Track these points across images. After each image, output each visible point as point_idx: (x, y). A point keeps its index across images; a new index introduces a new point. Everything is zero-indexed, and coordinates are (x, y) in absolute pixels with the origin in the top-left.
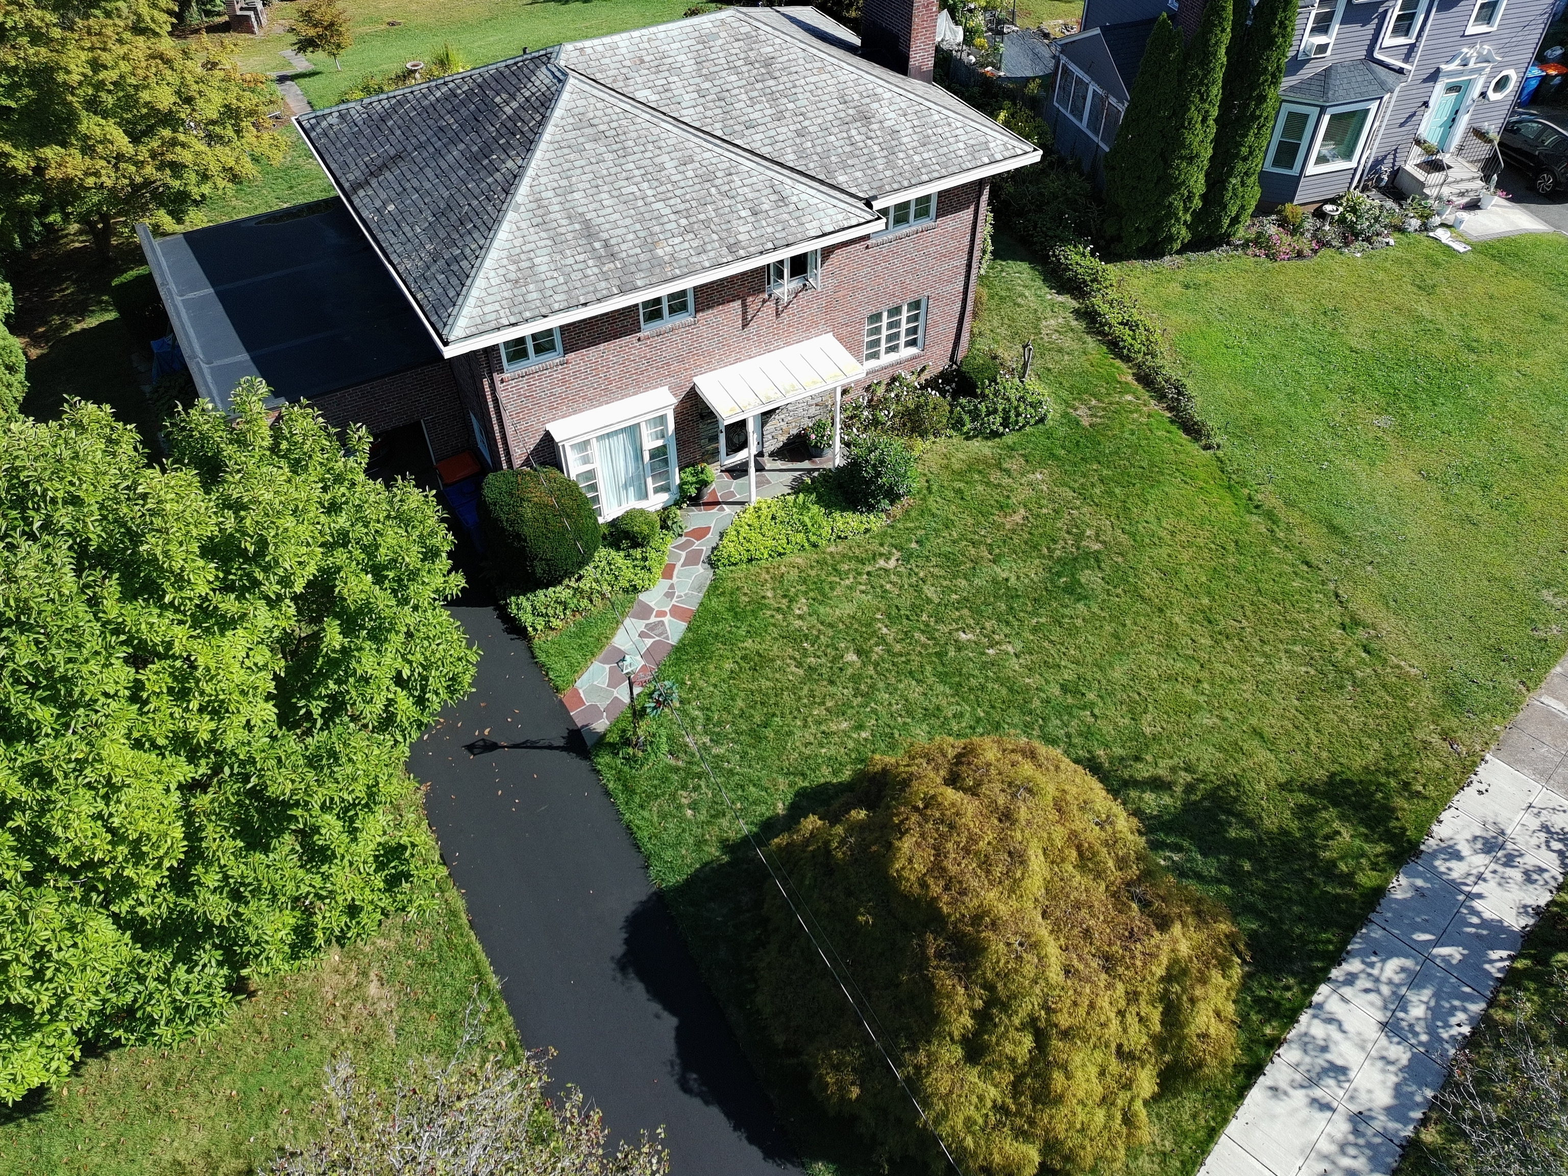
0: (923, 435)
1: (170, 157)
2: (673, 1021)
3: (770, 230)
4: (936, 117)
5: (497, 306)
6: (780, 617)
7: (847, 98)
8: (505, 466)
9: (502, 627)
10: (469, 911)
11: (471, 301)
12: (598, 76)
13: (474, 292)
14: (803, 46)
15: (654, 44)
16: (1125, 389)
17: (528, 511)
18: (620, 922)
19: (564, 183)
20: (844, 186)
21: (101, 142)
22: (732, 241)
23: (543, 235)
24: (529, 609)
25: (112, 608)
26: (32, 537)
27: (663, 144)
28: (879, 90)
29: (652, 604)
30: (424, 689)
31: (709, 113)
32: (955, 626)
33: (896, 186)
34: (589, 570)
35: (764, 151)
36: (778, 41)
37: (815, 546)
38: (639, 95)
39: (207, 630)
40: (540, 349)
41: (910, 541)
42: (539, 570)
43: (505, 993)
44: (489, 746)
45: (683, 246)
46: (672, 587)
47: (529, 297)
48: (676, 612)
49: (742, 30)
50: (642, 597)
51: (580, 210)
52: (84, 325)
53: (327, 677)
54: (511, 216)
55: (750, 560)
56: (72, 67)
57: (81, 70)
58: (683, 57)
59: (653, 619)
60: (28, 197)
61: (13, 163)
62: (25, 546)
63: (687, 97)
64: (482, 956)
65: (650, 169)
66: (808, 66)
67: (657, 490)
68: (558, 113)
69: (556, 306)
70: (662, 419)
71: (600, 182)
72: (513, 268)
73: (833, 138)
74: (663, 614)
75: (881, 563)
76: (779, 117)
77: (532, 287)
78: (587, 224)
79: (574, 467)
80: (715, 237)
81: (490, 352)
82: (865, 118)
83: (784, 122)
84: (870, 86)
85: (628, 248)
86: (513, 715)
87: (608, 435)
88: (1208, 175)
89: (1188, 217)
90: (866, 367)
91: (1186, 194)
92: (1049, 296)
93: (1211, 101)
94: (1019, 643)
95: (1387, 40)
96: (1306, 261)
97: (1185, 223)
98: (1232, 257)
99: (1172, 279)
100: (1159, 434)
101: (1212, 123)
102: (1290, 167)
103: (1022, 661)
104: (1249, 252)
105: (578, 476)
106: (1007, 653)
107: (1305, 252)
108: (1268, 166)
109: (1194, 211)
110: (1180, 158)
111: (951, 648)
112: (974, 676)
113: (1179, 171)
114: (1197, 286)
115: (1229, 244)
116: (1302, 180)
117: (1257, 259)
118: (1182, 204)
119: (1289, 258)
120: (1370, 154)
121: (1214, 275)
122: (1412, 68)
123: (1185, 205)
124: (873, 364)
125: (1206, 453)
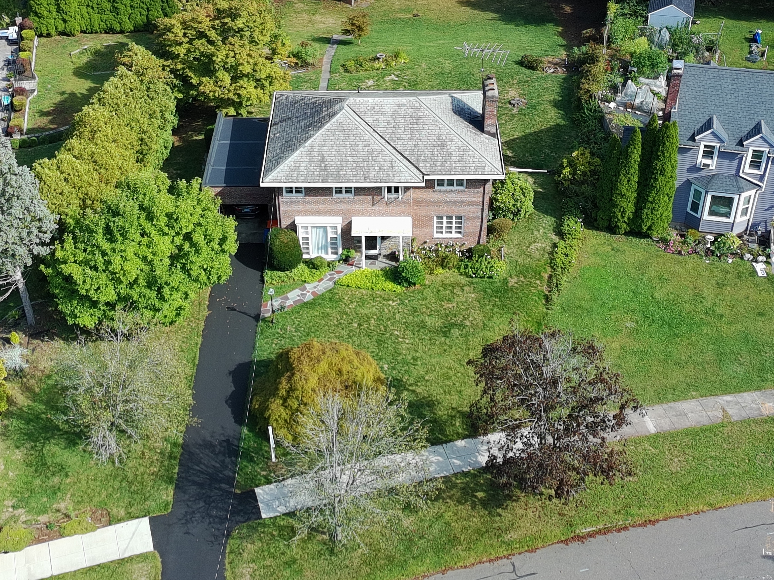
0: (443, 267)
1: (238, 92)
2: (233, 389)
3: (382, 176)
4: (471, 153)
5: (282, 175)
6: (344, 306)
7: (441, 138)
8: (279, 226)
9: (260, 278)
10: (201, 345)
11: (276, 172)
12: (356, 110)
13: (278, 170)
14: (435, 116)
15: (381, 103)
16: (541, 278)
17: (277, 242)
18: (237, 363)
19: (324, 143)
20: (420, 168)
21: (221, 81)
22: (367, 176)
23: (308, 158)
24: (269, 275)
25: (142, 220)
26: (133, 199)
27: (362, 138)
28: (454, 138)
29: (308, 288)
30: (210, 274)
31: (388, 131)
32: (396, 328)
33: (439, 173)
34: (295, 271)
35: (399, 149)
36: (427, 112)
37: (372, 289)
38: (367, 120)
39: (160, 234)
40: (297, 192)
41: (406, 299)
42: (275, 263)
43: (197, 365)
44: (233, 309)
45: (349, 173)
46: (318, 285)
47: (293, 175)
48: (314, 293)
49: (416, 105)
50: (306, 285)
51: (323, 153)
52: (197, 138)
53: (184, 257)
54: (301, 149)
55: (348, 286)
56: (219, 56)
57: (222, 57)
58: (389, 110)
59: (305, 292)
60: (193, 92)
61: (192, 80)
62: (131, 200)
63: (383, 124)
64: (198, 356)
65: (353, 146)
66: (433, 123)
67: (332, 253)
68: (334, 120)
69: (300, 180)
70: (336, 228)
71: (335, 145)
72: (293, 165)
73: (427, 150)
74: (308, 292)
75: (391, 302)
76: (411, 138)
77: (296, 173)
78: (323, 158)
79: (301, 233)
80: (362, 173)
81: (280, 188)
82: (443, 146)
83: (412, 141)
84: (452, 136)
85: (332, 169)
86: (245, 303)
87: (317, 227)
88: (636, 205)
89: (626, 220)
90: (436, 235)
91: (622, 210)
92: (550, 235)
93: (632, 174)
94: (412, 340)
95: (747, 170)
96: (680, 257)
97: (625, 222)
98: (649, 244)
99: (611, 245)
100: (534, 298)
101: (633, 183)
102: (697, 213)
103: (407, 346)
104: (658, 245)
105: (303, 238)
106: (405, 342)
107: (683, 253)
108: (689, 210)
109: (629, 218)
110: (616, 194)
111: (389, 334)
112: (388, 344)
113: (617, 199)
114: (618, 251)
115: (651, 238)
116: (702, 220)
117: (659, 249)
118: (620, 214)
119: (673, 253)
120: (749, 220)
121: (631, 249)
122: (763, 185)
123: (622, 214)
124: (439, 235)
125: (545, 310)
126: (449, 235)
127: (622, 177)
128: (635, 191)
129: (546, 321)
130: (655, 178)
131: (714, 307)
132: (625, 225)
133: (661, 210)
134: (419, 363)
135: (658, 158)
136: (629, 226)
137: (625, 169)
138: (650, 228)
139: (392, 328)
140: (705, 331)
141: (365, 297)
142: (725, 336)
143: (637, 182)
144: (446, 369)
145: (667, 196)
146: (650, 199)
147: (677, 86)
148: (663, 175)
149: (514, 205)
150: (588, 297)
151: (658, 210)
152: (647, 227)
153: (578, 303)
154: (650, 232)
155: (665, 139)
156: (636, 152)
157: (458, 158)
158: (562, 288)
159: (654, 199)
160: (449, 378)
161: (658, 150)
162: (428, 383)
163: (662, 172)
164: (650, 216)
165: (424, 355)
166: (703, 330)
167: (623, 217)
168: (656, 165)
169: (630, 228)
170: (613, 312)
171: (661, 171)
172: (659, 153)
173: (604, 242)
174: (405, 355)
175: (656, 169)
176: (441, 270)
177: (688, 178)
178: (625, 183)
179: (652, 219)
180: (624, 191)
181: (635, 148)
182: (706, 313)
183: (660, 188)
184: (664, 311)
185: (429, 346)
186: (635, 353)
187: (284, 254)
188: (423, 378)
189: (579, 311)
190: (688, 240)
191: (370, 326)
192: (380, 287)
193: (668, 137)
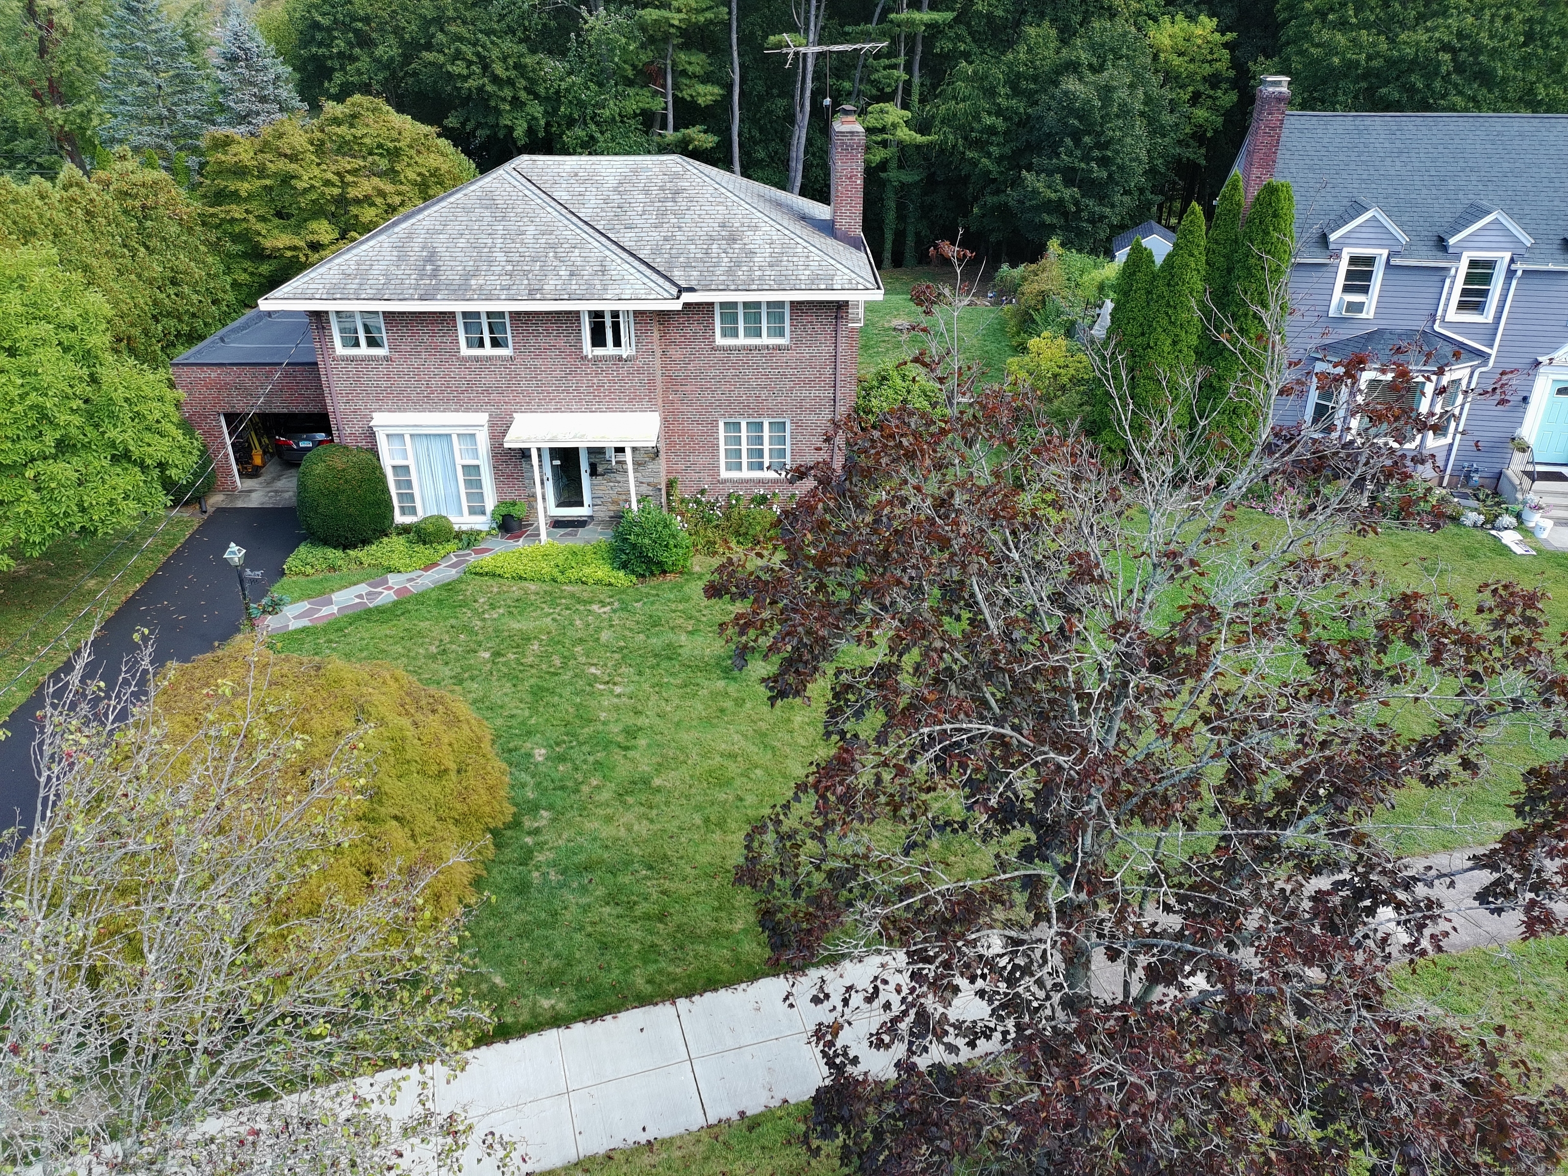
4: (799, 251)
5: (321, 286)
6: (469, 615)
7: (728, 224)
8: (336, 440)
11: (306, 279)
13: (312, 275)
19: (440, 227)
20: (675, 279)
23: (395, 254)
28: (761, 224)
29: (390, 581)
31: (603, 214)
33: (724, 286)
34: (374, 548)
35: (626, 245)
38: (556, 195)
40: (371, 343)
41: (637, 601)
46: (419, 576)
48: (403, 592)
50: (389, 575)
51: (436, 245)
58: (612, 178)
59: (379, 590)
63: (593, 201)
65: (512, 232)
67: (471, 509)
70: (474, 438)
71: (467, 232)
72: (353, 267)
73: (693, 246)
74: (389, 589)
75: (595, 607)
76: (657, 226)
77: (357, 281)
78: (433, 254)
79: (388, 456)
81: (324, 330)
82: (733, 238)
83: (659, 230)
84: (755, 220)
87: (425, 436)
90: (724, 474)
94: (632, 688)
95: (1452, 315)
103: (616, 700)
105: (394, 467)
106: (611, 692)
111: (570, 673)
112: (561, 696)
120: (1451, 445)
122: (1493, 352)
124: (735, 475)
126: (756, 474)
134: (642, 742)
139: (583, 660)
141: (533, 597)
144: (718, 759)
156: (1193, 265)
157: (768, 260)
160: (724, 782)
162: (659, 798)
165: (657, 721)
174: (604, 723)
185: (677, 701)
187: (334, 495)
188: (646, 782)
191: (524, 656)
192: (573, 574)
193: (1275, 215)
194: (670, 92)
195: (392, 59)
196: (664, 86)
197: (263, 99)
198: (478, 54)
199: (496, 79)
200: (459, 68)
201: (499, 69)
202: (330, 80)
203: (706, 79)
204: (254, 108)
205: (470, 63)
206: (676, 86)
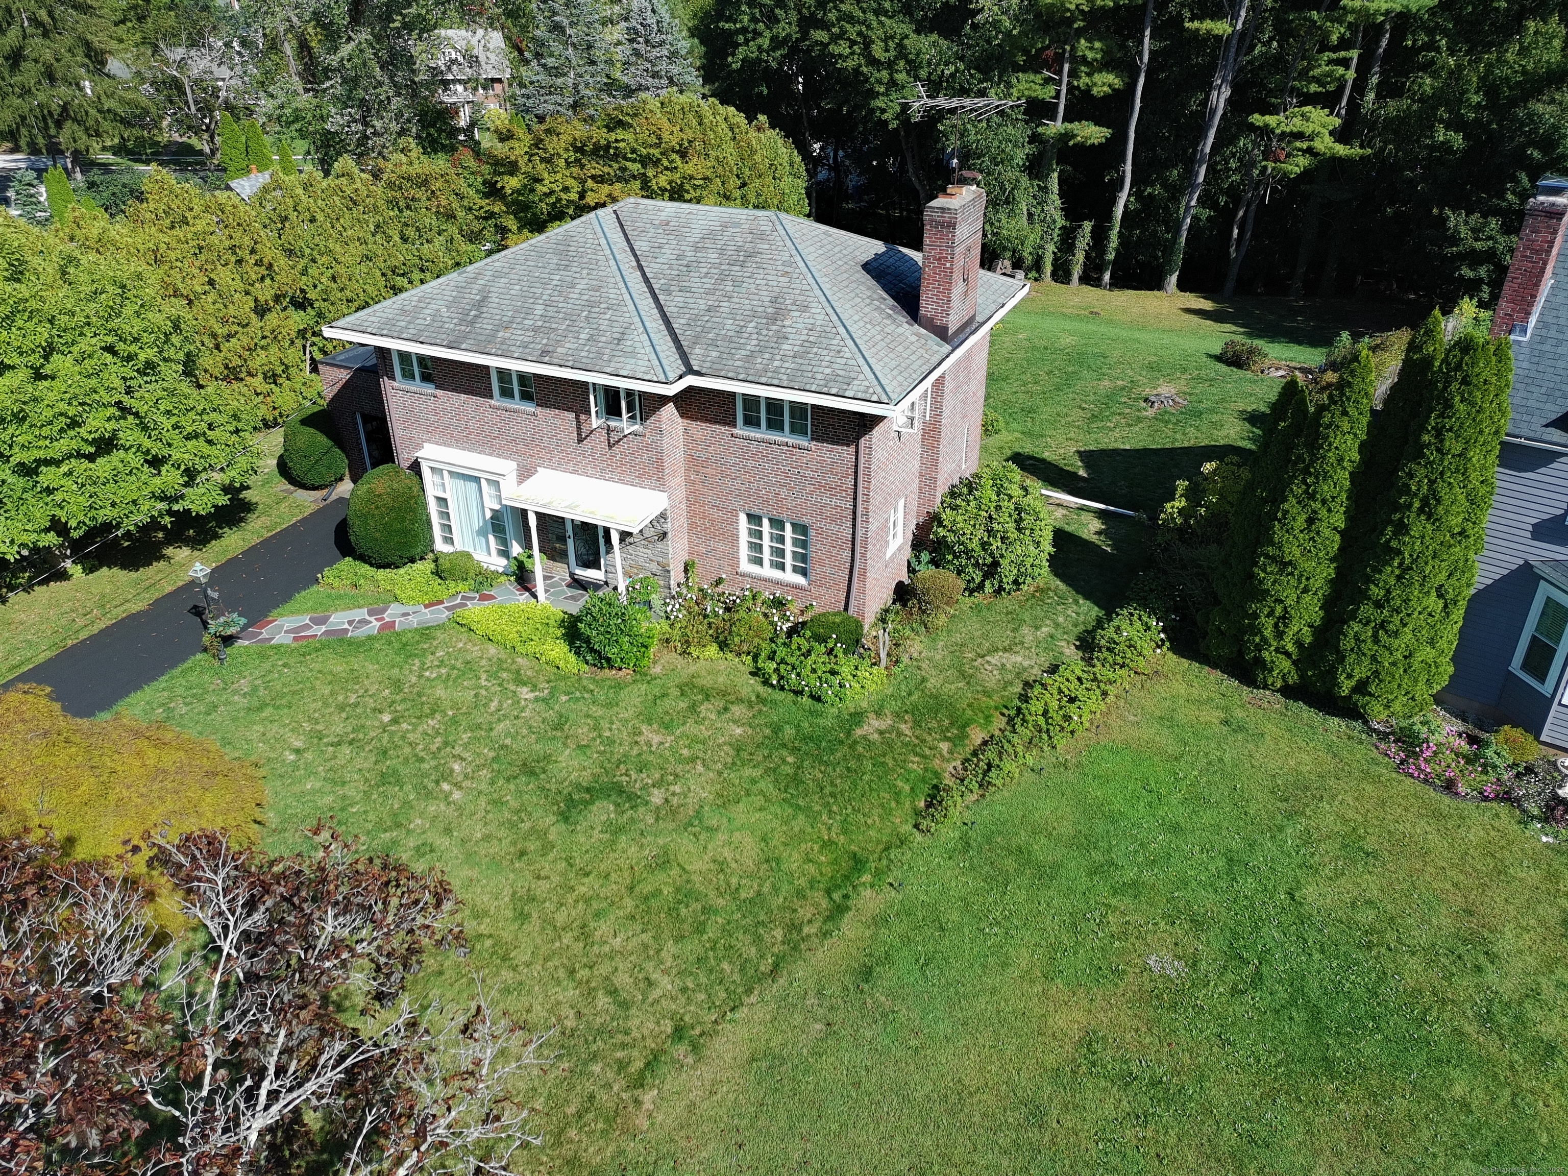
3: (584, 354)
4: (835, 342)
5: (377, 320)
7: (780, 300)
12: (626, 223)
13: (377, 307)
14: (794, 253)
15: (689, 216)
16: (959, 739)
19: (507, 271)
20: (692, 357)
29: (389, 612)
31: (668, 272)
32: (466, 755)
34: (401, 572)
35: (669, 310)
38: (638, 244)
40: (425, 377)
41: (569, 694)
45: (518, 337)
46: (417, 612)
47: (399, 323)
48: (387, 625)
49: (763, 228)
50: (394, 605)
51: (492, 289)
58: (698, 231)
59: (372, 618)
63: (667, 256)
65: (565, 284)
67: (498, 552)
70: (498, 485)
71: (526, 279)
72: (414, 304)
73: (730, 322)
74: (381, 620)
75: (524, 690)
76: (711, 292)
77: (408, 318)
78: (484, 299)
79: (431, 485)
81: (386, 359)
82: (775, 318)
83: (710, 297)
84: (810, 299)
87: (460, 475)
88: (1328, 605)
89: (1290, 647)
90: (745, 566)
91: (1279, 610)
92: (1063, 644)
93: (1324, 502)
96: (1446, 800)
97: (1288, 655)
98: (1350, 738)
99: (1226, 709)
100: (900, 783)
101: (1327, 532)
102: (1542, 679)
104: (1382, 746)
105: (435, 498)
107: (1462, 789)
108: (1516, 665)
109: (1299, 644)
110: (1267, 556)
113: (1267, 575)
114: (1241, 729)
115: (1366, 722)
116: (1555, 706)
117: (1380, 758)
118: (1271, 621)
119: (1426, 781)
121: (1287, 735)
123: (1276, 625)
124: (754, 569)
125: (908, 828)
126: (777, 574)
127: (1290, 505)
128: (1332, 560)
129: (885, 862)
130: (1401, 520)
131: (1528, 1005)
132: (1285, 664)
133: (1407, 635)
135: (1418, 453)
136: (1298, 669)
137: (1304, 482)
138: (1361, 687)
140: (1458, 1090)
142: (1544, 1139)
143: (1342, 533)
145: (1440, 596)
146: (1376, 592)
147: (1537, 252)
148: (1429, 516)
149: (984, 545)
150: (1066, 829)
151: (1396, 634)
152: (1353, 683)
153: (1022, 837)
154: (1361, 700)
155: (1454, 386)
157: (796, 349)
158: (999, 783)
159: (1388, 591)
161: (1422, 429)
163: (1427, 510)
164: (1368, 647)
166: (1449, 1083)
167: (1280, 635)
168: (1411, 475)
169: (1301, 677)
170: (1123, 902)
171: (1425, 502)
172: (1426, 438)
173: (1209, 698)
175: (1406, 490)
176: (712, 650)
177: (1531, 559)
178: (1301, 521)
179: (1374, 658)
180: (1293, 551)
181: (1345, 413)
182: (1486, 1019)
183: (1414, 561)
184: (1317, 956)
186: (1127, 1080)
189: (1010, 864)
190: (1489, 753)
192: (531, 648)
193: (1465, 381)
194: (1065, 80)
195: (789, 35)
196: (1060, 72)
197: (656, 75)
198: (860, 34)
199: (873, 62)
200: (843, 48)
201: (877, 51)
202: (733, 54)
203: (1107, 65)
204: (643, 82)
205: (853, 43)
206: (1073, 74)
